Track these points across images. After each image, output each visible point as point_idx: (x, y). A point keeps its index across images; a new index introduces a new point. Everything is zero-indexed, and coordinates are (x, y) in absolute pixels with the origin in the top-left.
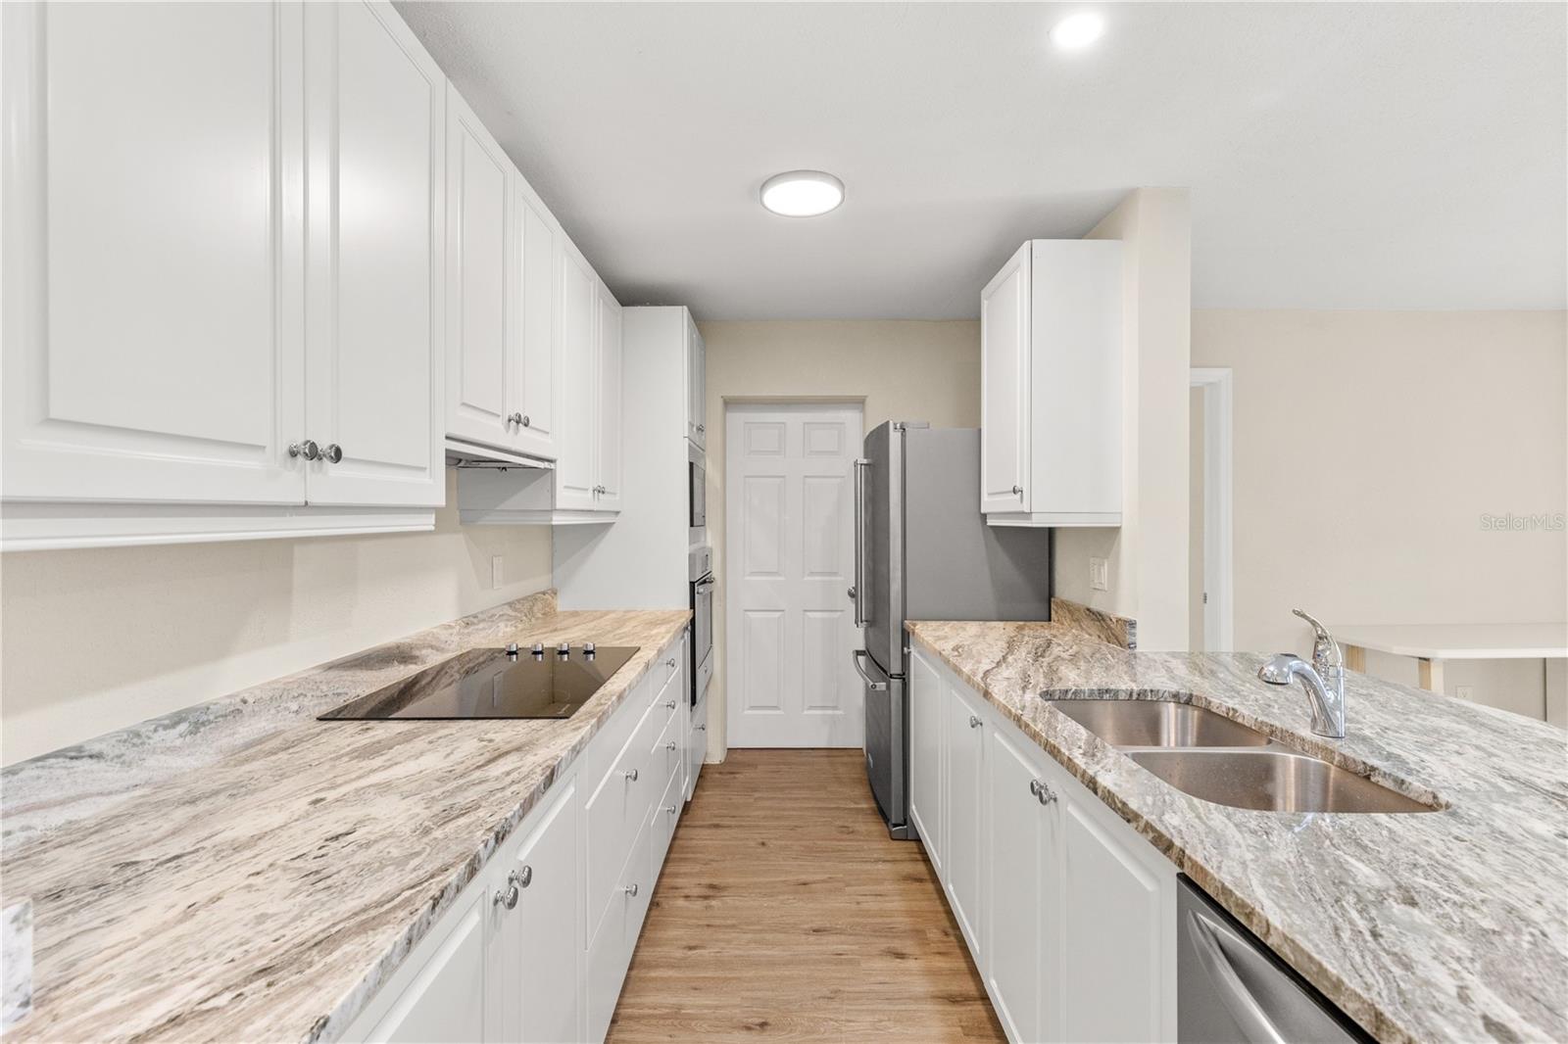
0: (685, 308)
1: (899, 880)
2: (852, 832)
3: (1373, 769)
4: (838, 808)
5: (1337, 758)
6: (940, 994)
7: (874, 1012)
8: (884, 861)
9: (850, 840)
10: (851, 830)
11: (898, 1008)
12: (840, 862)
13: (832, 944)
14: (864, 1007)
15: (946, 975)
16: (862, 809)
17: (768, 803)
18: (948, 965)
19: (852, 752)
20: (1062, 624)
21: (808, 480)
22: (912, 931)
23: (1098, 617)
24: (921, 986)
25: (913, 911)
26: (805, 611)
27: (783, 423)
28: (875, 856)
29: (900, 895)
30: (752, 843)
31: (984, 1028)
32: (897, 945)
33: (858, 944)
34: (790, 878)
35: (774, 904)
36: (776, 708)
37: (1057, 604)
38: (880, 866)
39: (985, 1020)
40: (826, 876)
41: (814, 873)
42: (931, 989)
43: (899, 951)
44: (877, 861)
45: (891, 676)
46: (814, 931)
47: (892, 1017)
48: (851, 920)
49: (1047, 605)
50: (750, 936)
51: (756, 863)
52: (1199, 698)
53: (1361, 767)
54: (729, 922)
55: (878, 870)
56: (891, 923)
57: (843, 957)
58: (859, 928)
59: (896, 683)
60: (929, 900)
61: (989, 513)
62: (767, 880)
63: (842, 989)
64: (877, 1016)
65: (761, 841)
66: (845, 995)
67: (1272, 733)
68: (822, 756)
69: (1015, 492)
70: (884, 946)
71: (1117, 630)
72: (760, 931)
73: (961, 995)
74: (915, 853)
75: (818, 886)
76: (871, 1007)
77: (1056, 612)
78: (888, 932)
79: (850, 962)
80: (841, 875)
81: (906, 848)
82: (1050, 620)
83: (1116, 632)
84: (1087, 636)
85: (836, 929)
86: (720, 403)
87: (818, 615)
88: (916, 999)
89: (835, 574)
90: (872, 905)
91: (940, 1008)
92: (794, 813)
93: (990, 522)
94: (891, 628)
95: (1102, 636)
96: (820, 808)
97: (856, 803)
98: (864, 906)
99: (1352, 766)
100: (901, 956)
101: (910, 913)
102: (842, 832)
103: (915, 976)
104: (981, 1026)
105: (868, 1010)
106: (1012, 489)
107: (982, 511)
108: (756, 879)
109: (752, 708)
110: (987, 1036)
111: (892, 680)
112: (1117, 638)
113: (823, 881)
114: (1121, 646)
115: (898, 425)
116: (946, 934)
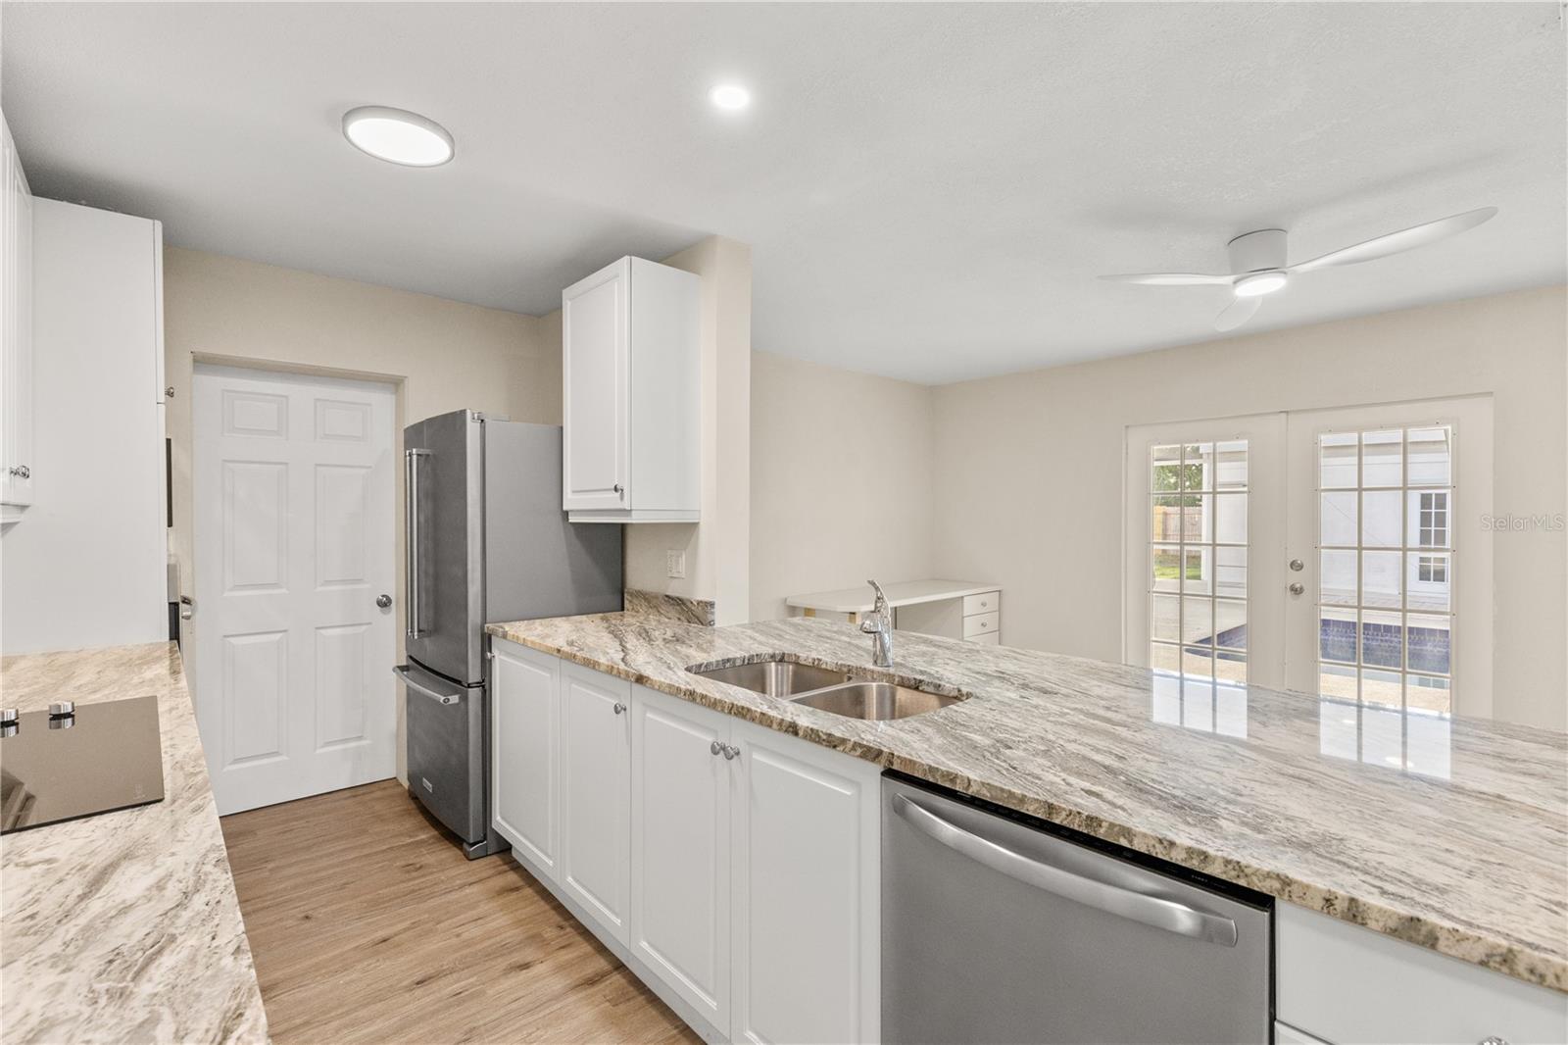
0: (159, 225)
1: (493, 897)
2: (421, 867)
3: (921, 681)
4: (391, 848)
5: (897, 679)
6: (577, 983)
7: (519, 1029)
8: (470, 884)
9: (423, 876)
10: (418, 866)
11: (541, 1015)
12: (418, 903)
13: (446, 987)
14: (506, 1032)
15: (577, 963)
16: (422, 842)
17: (293, 870)
18: (575, 954)
19: (385, 784)
20: (638, 612)
21: (319, 468)
22: (528, 938)
23: (678, 602)
24: (558, 984)
25: (520, 921)
26: (317, 628)
27: (286, 397)
28: (458, 882)
29: (501, 910)
30: (290, 923)
31: (627, 993)
32: (517, 958)
33: (475, 974)
34: (362, 941)
35: (353, 976)
36: (276, 754)
37: (631, 595)
38: (468, 890)
39: (626, 985)
40: (407, 924)
41: (392, 925)
42: (568, 982)
43: (522, 962)
44: (462, 887)
45: (469, 686)
46: (418, 983)
47: (540, 1026)
48: (457, 955)
49: (620, 597)
50: (335, 1024)
51: (305, 942)
52: (790, 655)
53: (913, 682)
54: (298, 1021)
55: (467, 895)
56: (502, 941)
57: (462, 995)
58: (468, 959)
59: (474, 694)
60: (532, 903)
61: (572, 511)
62: (331, 955)
63: (475, 1025)
64: (525, 1032)
65: (303, 915)
66: (483, 1028)
67: (849, 671)
68: (346, 799)
69: (616, 489)
70: (504, 965)
71: (698, 611)
72: (347, 1013)
73: (597, 975)
74: (500, 865)
75: (403, 936)
76: (514, 1027)
77: (630, 602)
78: (504, 949)
79: (472, 996)
80: (427, 916)
81: (490, 863)
82: (623, 609)
83: (694, 614)
84: (667, 620)
85: (444, 970)
86: (188, 360)
87: (338, 631)
88: (556, 998)
89: (359, 581)
90: (473, 931)
91: (580, 995)
92: (337, 870)
93: (572, 519)
94: (469, 633)
95: (682, 618)
96: (366, 856)
97: (411, 837)
98: (465, 936)
99: (907, 683)
100: (526, 966)
101: (519, 923)
102: (408, 872)
103: (547, 977)
104: (625, 991)
105: (513, 1031)
106: (613, 487)
107: (565, 508)
108: (315, 960)
109: (237, 761)
110: (633, 998)
111: (470, 690)
112: (698, 618)
113: (405, 930)
114: (702, 624)
115: (476, 415)
116: (562, 928)
